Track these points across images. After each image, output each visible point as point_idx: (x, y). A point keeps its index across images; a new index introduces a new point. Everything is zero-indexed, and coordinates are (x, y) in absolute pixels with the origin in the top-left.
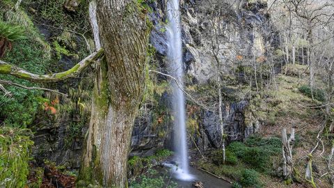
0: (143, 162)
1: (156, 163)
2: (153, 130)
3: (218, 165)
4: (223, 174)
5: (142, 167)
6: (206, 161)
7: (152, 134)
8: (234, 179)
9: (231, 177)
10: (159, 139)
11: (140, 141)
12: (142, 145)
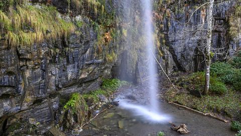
0: (87, 100)
1: (106, 100)
2: (98, 52)
3: (199, 97)
4: (210, 108)
5: (87, 108)
6: (179, 91)
7: (97, 58)
8: (230, 116)
9: (225, 113)
10: (107, 65)
11: (80, 71)
12: (83, 76)
